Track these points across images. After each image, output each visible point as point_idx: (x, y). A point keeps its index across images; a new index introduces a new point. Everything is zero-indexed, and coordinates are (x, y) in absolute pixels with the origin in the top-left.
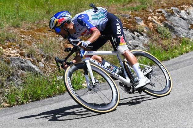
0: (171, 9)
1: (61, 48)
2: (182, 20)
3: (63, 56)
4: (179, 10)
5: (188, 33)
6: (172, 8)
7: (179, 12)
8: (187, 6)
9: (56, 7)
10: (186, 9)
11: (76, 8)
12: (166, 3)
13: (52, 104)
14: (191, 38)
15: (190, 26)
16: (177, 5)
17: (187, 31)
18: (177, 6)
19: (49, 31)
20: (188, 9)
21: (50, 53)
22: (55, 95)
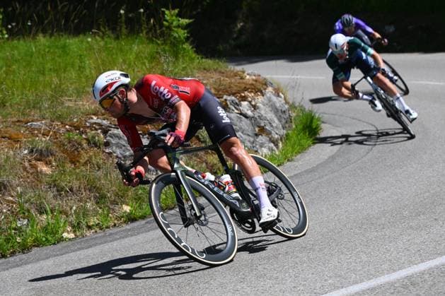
0: (223, 100)
1: (25, 169)
2: (244, 118)
3: (28, 183)
4: (237, 101)
5: (253, 143)
6: (225, 97)
7: (238, 105)
8: (253, 94)
9: (16, 96)
10: (250, 99)
11: (52, 96)
12: (215, 89)
13: (8, 269)
14: (259, 151)
15: (257, 129)
16: (234, 92)
17: (252, 139)
18: (234, 94)
19: (4, 138)
20: (254, 99)
21: (5, 177)
22: (13, 254)
